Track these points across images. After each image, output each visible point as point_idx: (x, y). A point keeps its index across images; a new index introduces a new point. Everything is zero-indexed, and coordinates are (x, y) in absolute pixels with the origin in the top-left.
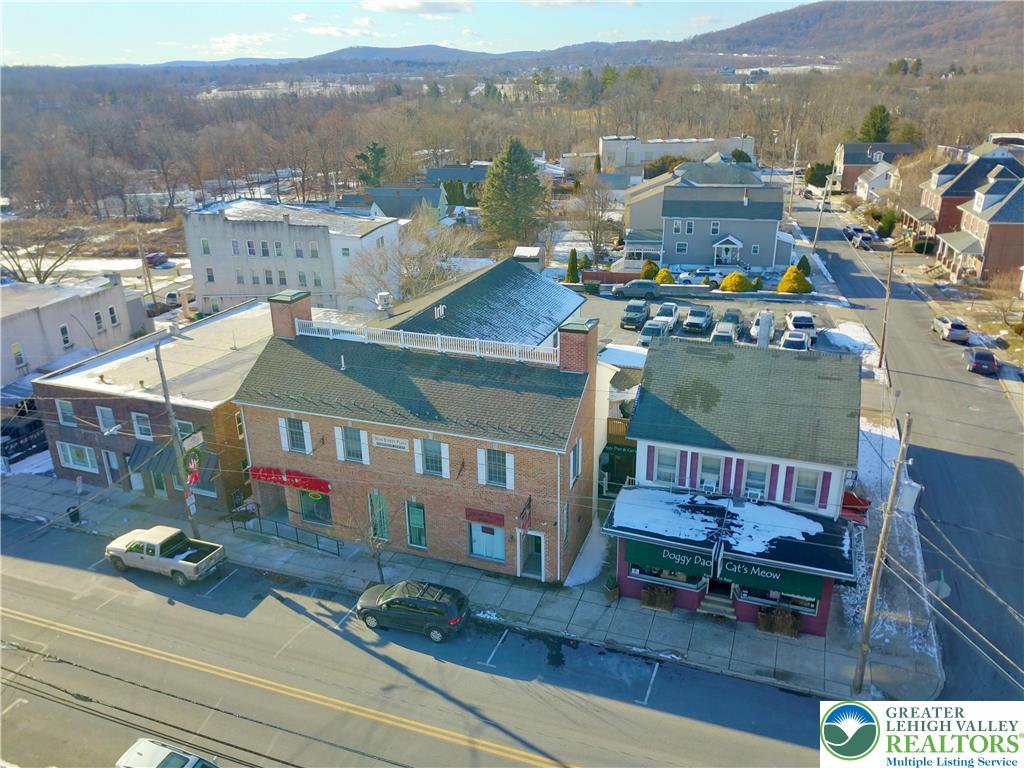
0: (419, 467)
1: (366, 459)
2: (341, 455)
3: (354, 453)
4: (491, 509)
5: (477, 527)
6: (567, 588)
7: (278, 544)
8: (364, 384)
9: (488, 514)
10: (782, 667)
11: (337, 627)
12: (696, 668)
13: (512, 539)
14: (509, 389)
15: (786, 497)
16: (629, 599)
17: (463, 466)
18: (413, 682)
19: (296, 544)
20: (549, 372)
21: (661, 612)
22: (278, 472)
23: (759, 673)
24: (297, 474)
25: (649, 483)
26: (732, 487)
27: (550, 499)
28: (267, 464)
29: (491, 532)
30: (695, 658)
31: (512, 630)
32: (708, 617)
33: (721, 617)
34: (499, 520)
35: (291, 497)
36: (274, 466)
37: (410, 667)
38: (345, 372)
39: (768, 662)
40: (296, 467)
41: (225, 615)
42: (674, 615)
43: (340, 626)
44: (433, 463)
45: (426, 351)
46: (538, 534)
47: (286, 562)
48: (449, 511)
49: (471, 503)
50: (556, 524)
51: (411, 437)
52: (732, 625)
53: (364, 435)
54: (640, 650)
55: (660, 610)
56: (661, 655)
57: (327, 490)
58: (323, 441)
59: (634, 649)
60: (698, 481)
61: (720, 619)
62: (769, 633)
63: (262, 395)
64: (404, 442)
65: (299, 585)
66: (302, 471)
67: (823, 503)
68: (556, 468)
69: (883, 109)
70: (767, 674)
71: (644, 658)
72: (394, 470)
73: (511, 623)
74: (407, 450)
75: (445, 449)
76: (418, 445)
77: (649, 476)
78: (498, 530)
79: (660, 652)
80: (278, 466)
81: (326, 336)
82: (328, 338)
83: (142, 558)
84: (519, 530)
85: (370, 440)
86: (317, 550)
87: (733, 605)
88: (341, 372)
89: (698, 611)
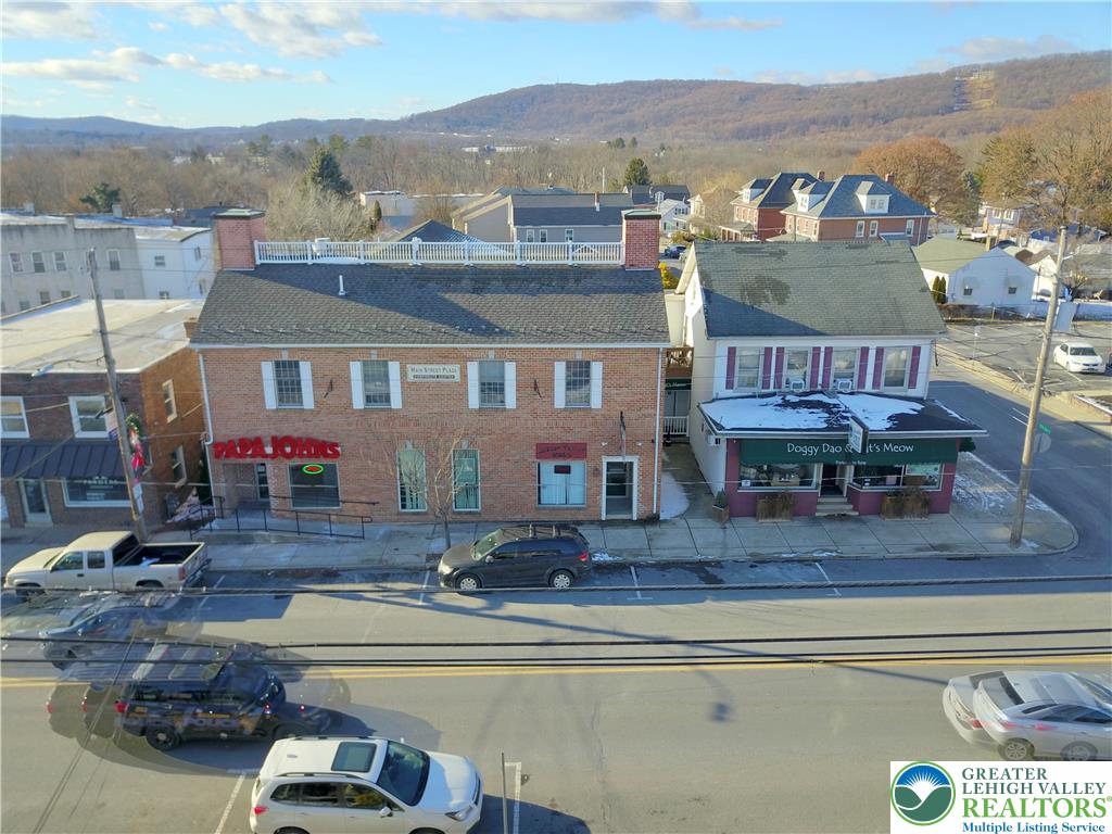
0: (474, 400)
1: (396, 402)
2: (358, 402)
3: (377, 398)
4: (570, 438)
5: (548, 467)
6: (665, 521)
7: (267, 541)
8: (379, 307)
9: (566, 446)
10: (937, 541)
11: (420, 603)
12: (857, 559)
13: (597, 472)
14: (573, 293)
15: (876, 384)
16: (740, 519)
17: (535, 387)
18: (569, 631)
19: (296, 535)
20: (614, 272)
21: (783, 522)
22: (257, 444)
23: (919, 550)
24: (288, 440)
25: (730, 393)
26: (820, 381)
27: (646, 412)
28: (241, 434)
29: (565, 470)
30: (849, 550)
31: (637, 566)
32: (830, 518)
33: (844, 515)
34: (578, 451)
35: (278, 476)
36: (251, 435)
37: (550, 618)
38: (346, 296)
39: (919, 541)
40: (287, 430)
41: (249, 621)
42: (796, 523)
43: (424, 601)
44: (492, 388)
45: (447, 265)
46: (628, 459)
47: (294, 557)
48: (513, 452)
49: (544, 437)
50: (653, 441)
51: (463, 359)
52: (857, 520)
53: (394, 368)
54: (792, 555)
55: (780, 520)
56: (815, 555)
57: (336, 455)
58: (332, 385)
59: (785, 556)
60: (784, 381)
61: (843, 517)
62: (898, 519)
63: (234, 334)
64: (453, 370)
65: (330, 575)
66: (295, 435)
67: (912, 384)
68: (657, 370)
69: (640, 162)
70: (927, 549)
71: (799, 561)
72: (436, 410)
73: (631, 559)
74: (458, 378)
75: (510, 371)
76: (473, 370)
77: (729, 385)
78: (577, 466)
79: (812, 552)
80: (259, 433)
81: (303, 261)
82: (306, 264)
83: (81, 575)
84: (606, 460)
85: (403, 374)
86: (329, 537)
87: (849, 502)
88: (341, 297)
89: (817, 514)
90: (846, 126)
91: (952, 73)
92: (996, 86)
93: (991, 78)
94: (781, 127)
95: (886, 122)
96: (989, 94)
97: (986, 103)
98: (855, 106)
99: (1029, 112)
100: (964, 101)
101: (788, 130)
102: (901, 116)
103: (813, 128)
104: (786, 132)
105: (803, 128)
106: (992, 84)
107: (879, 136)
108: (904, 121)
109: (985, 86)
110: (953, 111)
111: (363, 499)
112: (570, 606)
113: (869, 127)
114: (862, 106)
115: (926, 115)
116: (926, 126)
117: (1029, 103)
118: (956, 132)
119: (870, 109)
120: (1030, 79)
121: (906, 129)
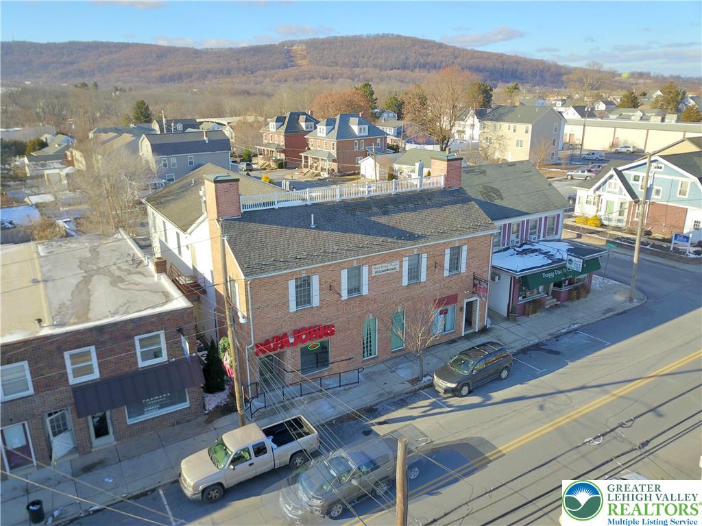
0: (405, 282)
1: (365, 290)
2: (345, 295)
3: (354, 289)
4: (450, 292)
6: (491, 328)
8: (341, 231)
13: (461, 310)
15: (544, 235)
16: (519, 318)
17: (436, 266)
19: (320, 393)
21: (538, 314)
24: (304, 330)
28: (273, 334)
29: (445, 312)
32: (553, 308)
33: (556, 305)
34: (455, 299)
35: (294, 357)
36: (280, 333)
38: (317, 228)
40: (303, 324)
44: (414, 273)
47: (333, 407)
49: (438, 294)
52: (563, 306)
53: (365, 270)
56: (573, 327)
57: (333, 333)
58: (330, 287)
59: (563, 331)
60: (510, 240)
62: (578, 301)
64: (396, 264)
66: (307, 326)
67: (556, 233)
68: (490, 245)
71: (570, 332)
74: (398, 269)
75: (424, 259)
76: (405, 262)
78: (451, 308)
79: (570, 326)
80: (284, 330)
81: (272, 207)
82: (274, 208)
83: (251, 465)
84: (466, 301)
85: (370, 272)
86: (339, 388)
87: (554, 297)
88: (314, 228)
89: (546, 307)
90: (229, 75)
91: (283, 44)
92: (307, 53)
93: (304, 48)
94: (189, 75)
95: (252, 73)
96: (304, 58)
97: (304, 62)
98: (232, 63)
99: (328, 68)
100: (292, 61)
101: (194, 77)
102: (260, 70)
103: (210, 76)
104: (192, 79)
105: (204, 75)
106: (305, 52)
107: (250, 82)
108: (262, 72)
109: (302, 53)
110: (287, 67)
111: (344, 358)
112: (518, 386)
113: (244, 75)
114: (236, 62)
115: (274, 69)
116: (276, 76)
117: (326, 64)
118: (293, 79)
119: (242, 65)
120: (324, 50)
121: (265, 77)
